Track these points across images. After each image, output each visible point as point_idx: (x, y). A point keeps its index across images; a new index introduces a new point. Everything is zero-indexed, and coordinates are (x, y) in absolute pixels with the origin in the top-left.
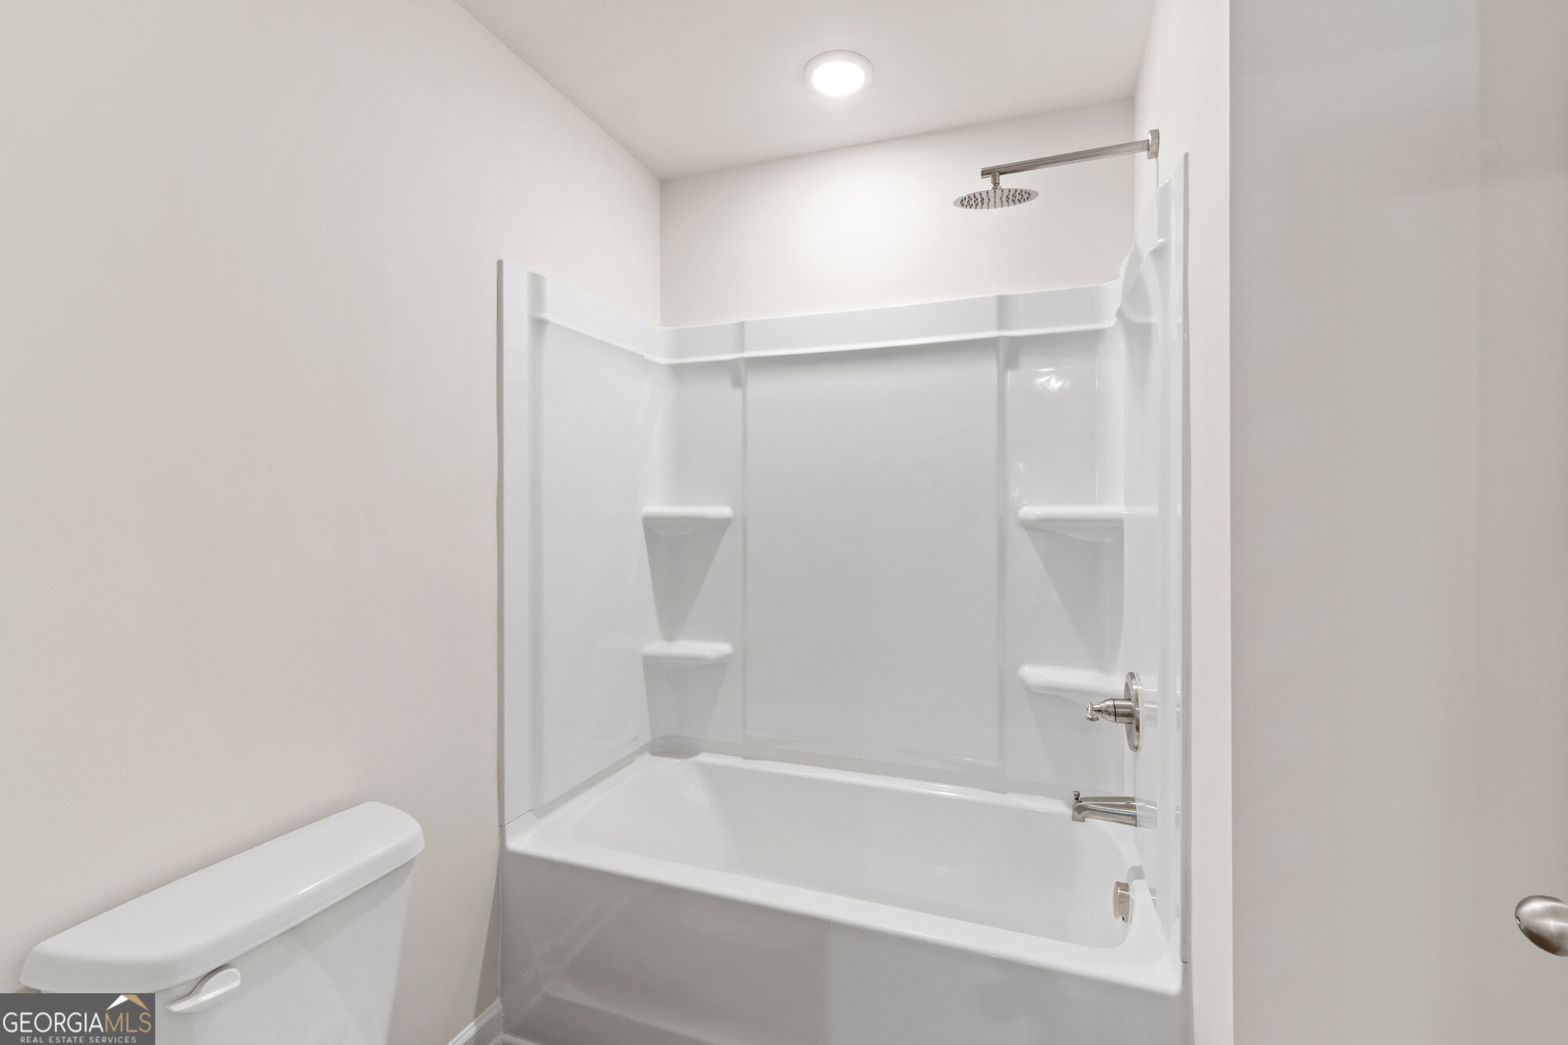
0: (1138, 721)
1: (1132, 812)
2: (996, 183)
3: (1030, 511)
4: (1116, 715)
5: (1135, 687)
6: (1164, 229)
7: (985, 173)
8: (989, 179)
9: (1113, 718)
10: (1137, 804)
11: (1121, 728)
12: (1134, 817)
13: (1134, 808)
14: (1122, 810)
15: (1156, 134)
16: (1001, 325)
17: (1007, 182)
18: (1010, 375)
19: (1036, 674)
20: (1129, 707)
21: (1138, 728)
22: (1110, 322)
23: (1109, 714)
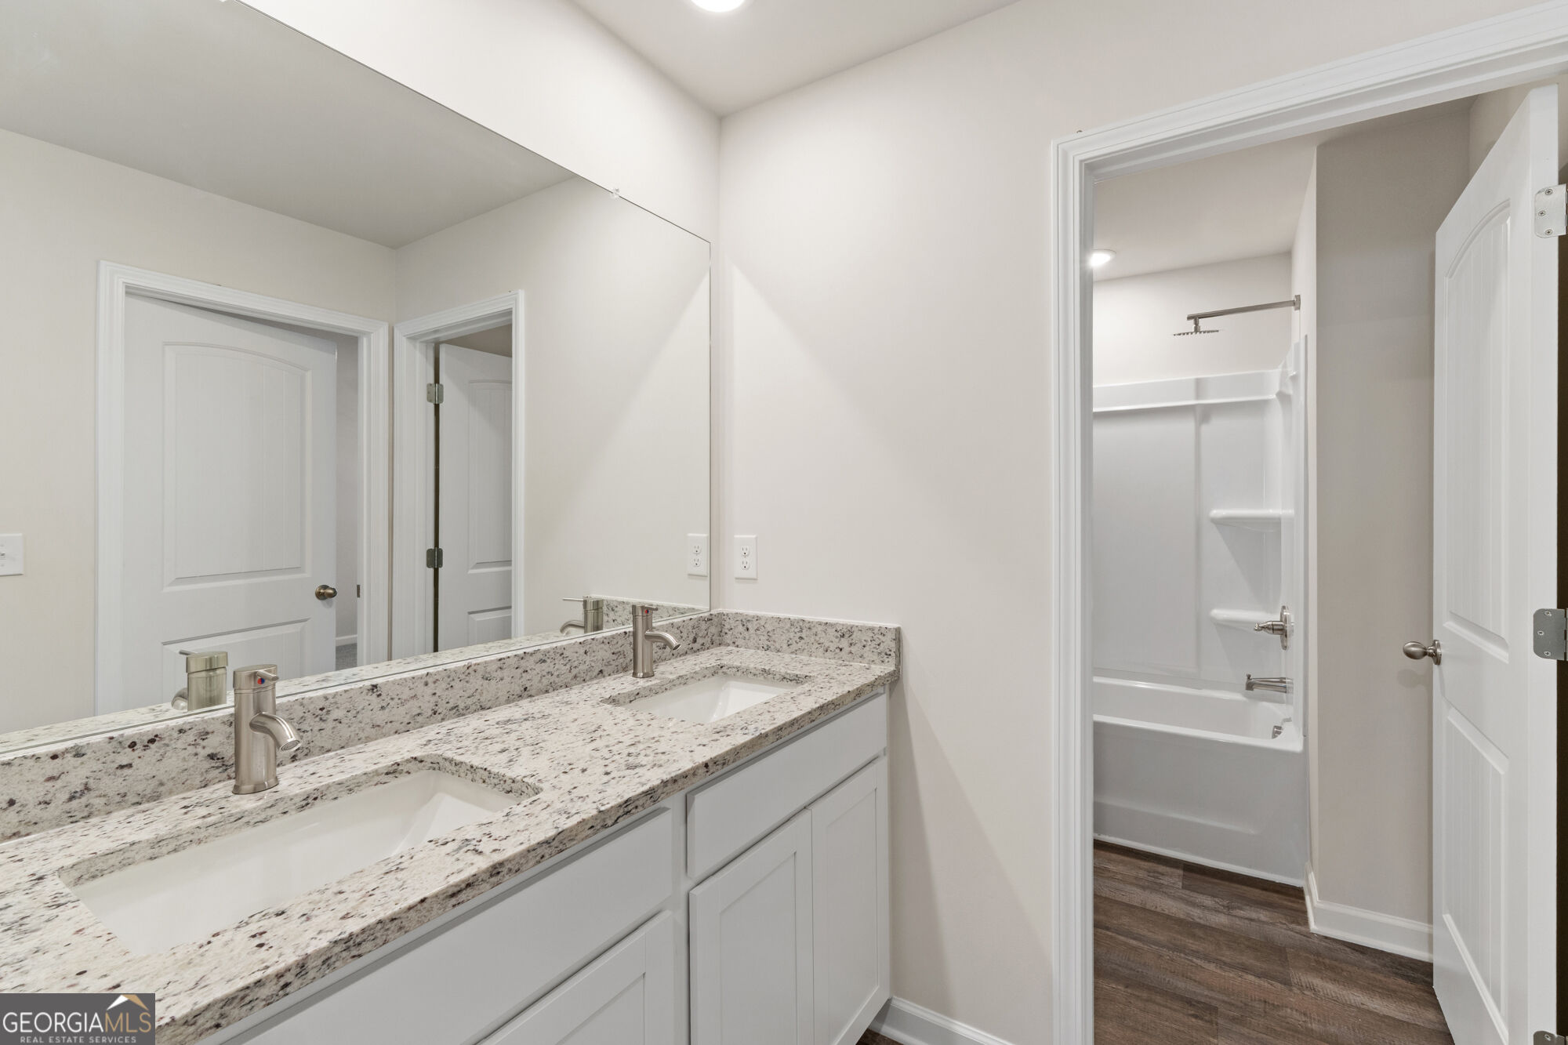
0: (1286, 632)
1: (1283, 685)
2: (1196, 324)
3: (1217, 512)
4: (1273, 629)
5: (1285, 613)
6: (1297, 368)
7: (1189, 318)
8: (1192, 321)
9: (1271, 631)
10: (1287, 681)
11: (1277, 637)
12: (1285, 687)
13: (1285, 682)
14: (1279, 686)
15: (1298, 297)
16: (1198, 397)
17: (1204, 323)
18: (1204, 428)
19: (1220, 613)
20: (1282, 625)
21: (1286, 636)
22: (1273, 396)
23: (1269, 629)
